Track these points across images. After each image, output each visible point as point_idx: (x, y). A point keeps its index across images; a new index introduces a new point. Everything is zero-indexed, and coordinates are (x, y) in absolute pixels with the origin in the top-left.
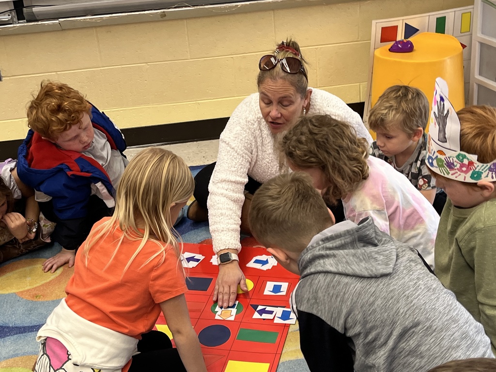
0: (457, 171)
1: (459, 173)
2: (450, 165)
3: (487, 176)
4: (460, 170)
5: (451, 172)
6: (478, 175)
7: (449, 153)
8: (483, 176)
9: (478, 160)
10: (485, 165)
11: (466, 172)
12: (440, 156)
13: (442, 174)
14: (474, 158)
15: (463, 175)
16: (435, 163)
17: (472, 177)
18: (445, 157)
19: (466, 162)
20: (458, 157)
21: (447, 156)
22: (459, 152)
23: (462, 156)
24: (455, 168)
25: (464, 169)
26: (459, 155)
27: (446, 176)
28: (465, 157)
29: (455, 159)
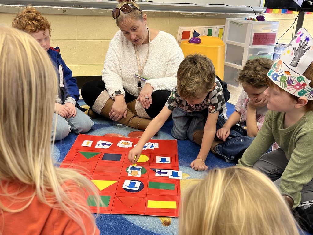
0: (293, 87)
1: (293, 88)
2: (290, 82)
3: (307, 96)
4: (295, 87)
5: (288, 87)
6: (302, 93)
7: (293, 74)
8: (306, 94)
9: (309, 84)
10: (311, 88)
11: (298, 89)
12: (285, 75)
13: (281, 87)
14: (308, 81)
15: (295, 90)
16: (279, 78)
17: (299, 94)
18: (289, 76)
19: (302, 83)
20: (298, 78)
21: (291, 76)
22: (301, 75)
23: (302, 79)
24: (293, 85)
25: (298, 87)
26: (300, 77)
27: (283, 88)
28: (303, 79)
29: (296, 79)
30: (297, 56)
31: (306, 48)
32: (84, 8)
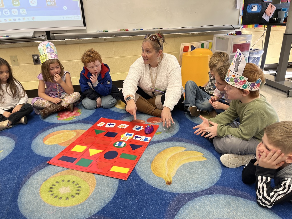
0: (238, 83)
1: (239, 84)
2: (236, 81)
3: (249, 88)
4: (239, 83)
5: (235, 84)
6: (245, 87)
7: (237, 76)
8: (247, 87)
9: (247, 80)
10: (250, 83)
11: (241, 84)
12: (233, 77)
13: (231, 85)
14: (246, 79)
15: (240, 85)
16: (229, 80)
17: (243, 87)
18: (235, 77)
19: (243, 80)
20: (240, 78)
21: (236, 77)
22: (241, 76)
23: (242, 78)
24: (238, 82)
25: (241, 83)
26: (241, 77)
27: (233, 85)
28: (243, 78)
29: (239, 79)
30: (237, 65)
31: (240, 59)
32: (118, 37)
